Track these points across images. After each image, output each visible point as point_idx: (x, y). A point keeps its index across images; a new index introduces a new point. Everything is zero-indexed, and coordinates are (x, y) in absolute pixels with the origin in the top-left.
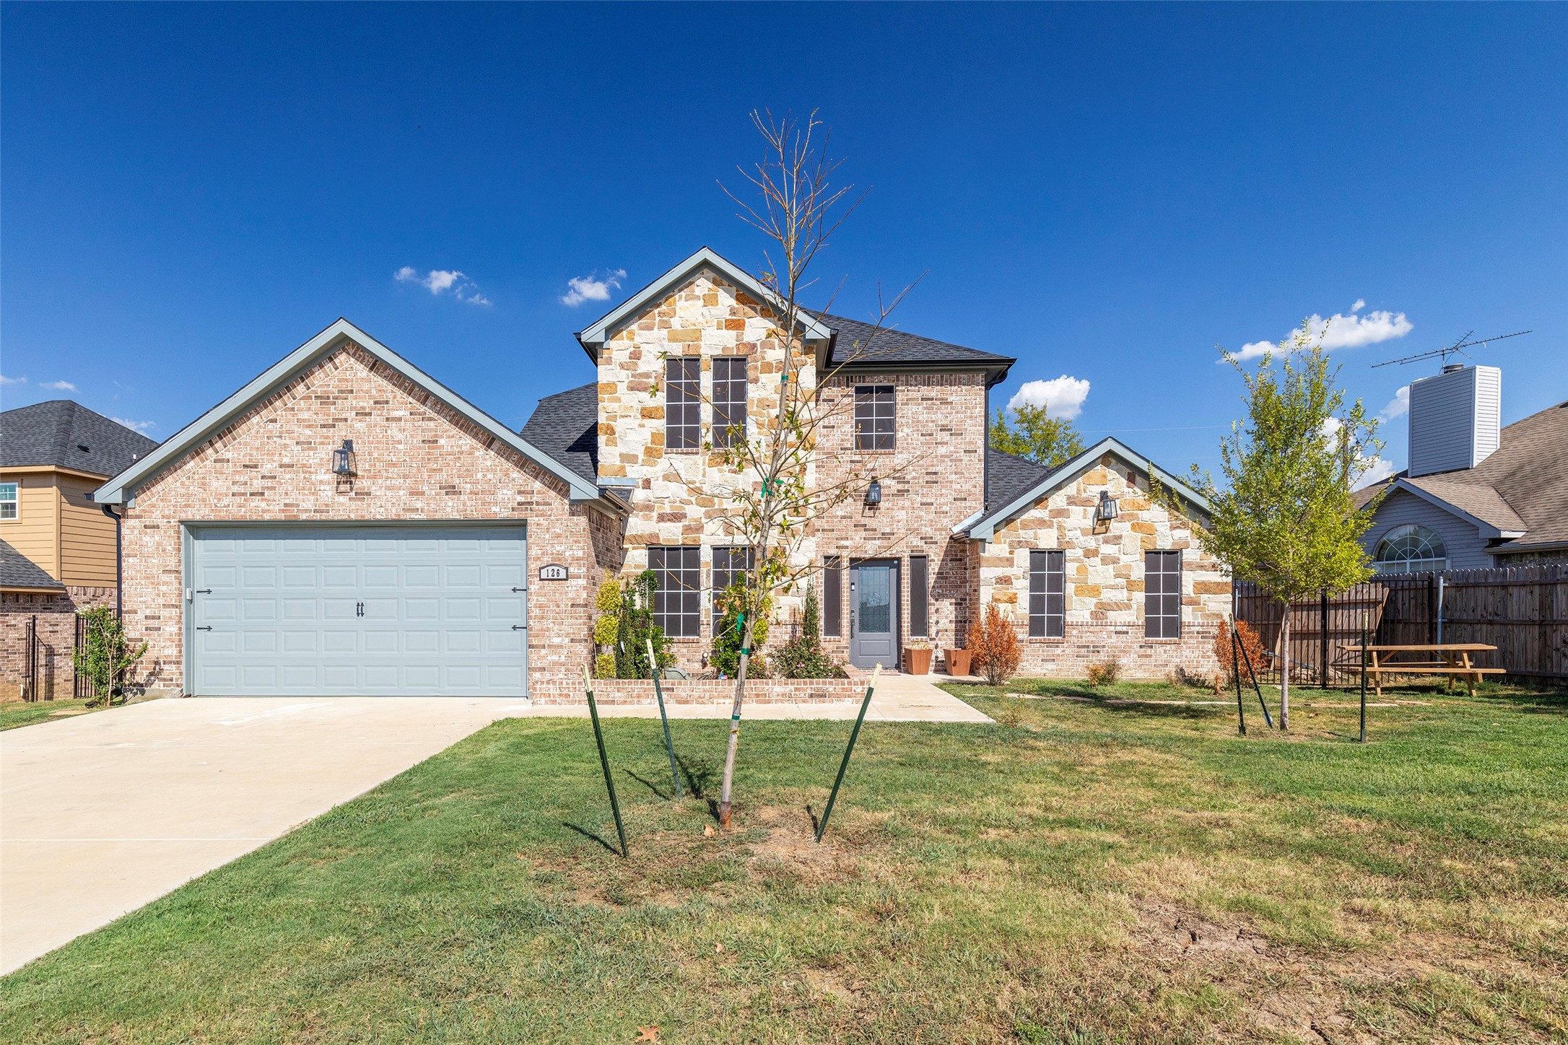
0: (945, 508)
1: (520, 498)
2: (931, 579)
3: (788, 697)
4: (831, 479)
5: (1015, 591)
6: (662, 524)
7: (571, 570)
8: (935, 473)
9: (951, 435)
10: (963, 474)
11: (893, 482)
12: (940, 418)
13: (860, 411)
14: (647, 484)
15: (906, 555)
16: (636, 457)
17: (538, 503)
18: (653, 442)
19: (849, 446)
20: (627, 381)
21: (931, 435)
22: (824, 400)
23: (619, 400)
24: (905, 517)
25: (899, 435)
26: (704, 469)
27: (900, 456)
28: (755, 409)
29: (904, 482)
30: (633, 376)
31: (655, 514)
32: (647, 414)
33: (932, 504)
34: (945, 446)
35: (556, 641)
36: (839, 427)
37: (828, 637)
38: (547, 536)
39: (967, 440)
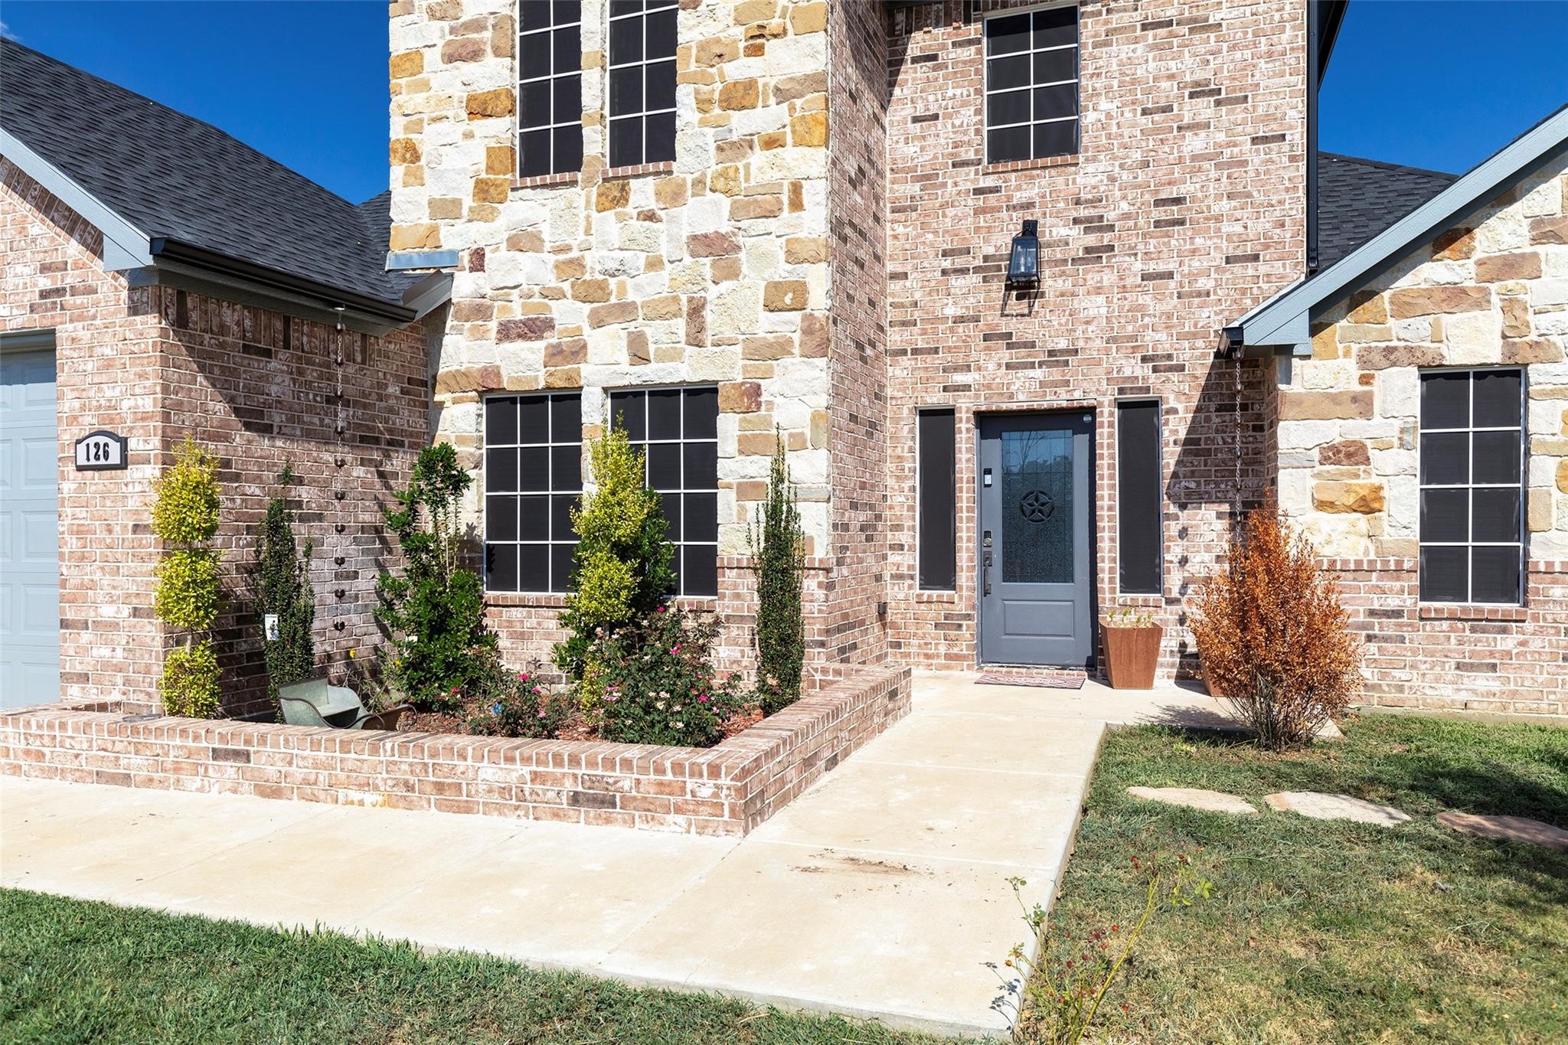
0: (1203, 283)
1: (45, 282)
2: (1170, 456)
3: (514, 798)
4: (930, 236)
5: (1375, 481)
6: (508, 346)
7: (132, 444)
8: (1178, 201)
9: (1218, 103)
10: (1249, 195)
11: (1076, 231)
12: (1189, 67)
13: (999, 74)
14: (478, 261)
15: (1106, 400)
16: (457, 203)
17: (74, 292)
18: (490, 168)
19: (971, 156)
20: (441, 43)
21: (1168, 109)
22: (915, 60)
23: (426, 86)
24: (1104, 311)
25: (1088, 119)
26: (588, 217)
27: (1091, 168)
28: (693, 67)
29: (1100, 229)
30: (453, 31)
31: (493, 326)
32: (479, 108)
33: (1170, 275)
34: (1203, 134)
35: (107, 612)
36: (949, 116)
37: (927, 592)
38: (90, 366)
39: (1260, 111)
